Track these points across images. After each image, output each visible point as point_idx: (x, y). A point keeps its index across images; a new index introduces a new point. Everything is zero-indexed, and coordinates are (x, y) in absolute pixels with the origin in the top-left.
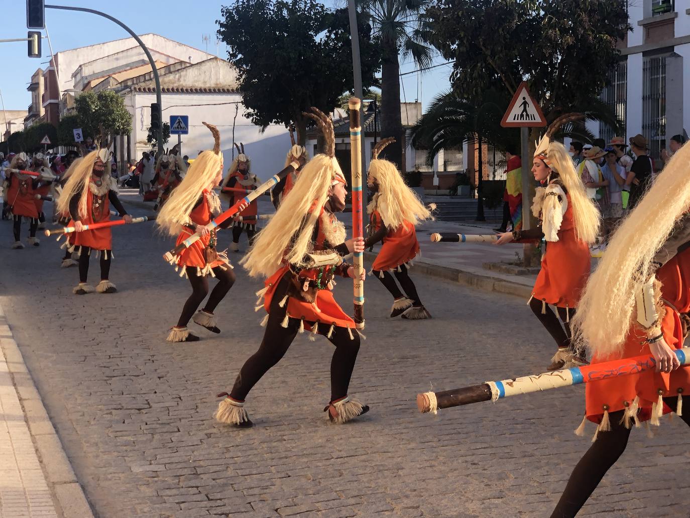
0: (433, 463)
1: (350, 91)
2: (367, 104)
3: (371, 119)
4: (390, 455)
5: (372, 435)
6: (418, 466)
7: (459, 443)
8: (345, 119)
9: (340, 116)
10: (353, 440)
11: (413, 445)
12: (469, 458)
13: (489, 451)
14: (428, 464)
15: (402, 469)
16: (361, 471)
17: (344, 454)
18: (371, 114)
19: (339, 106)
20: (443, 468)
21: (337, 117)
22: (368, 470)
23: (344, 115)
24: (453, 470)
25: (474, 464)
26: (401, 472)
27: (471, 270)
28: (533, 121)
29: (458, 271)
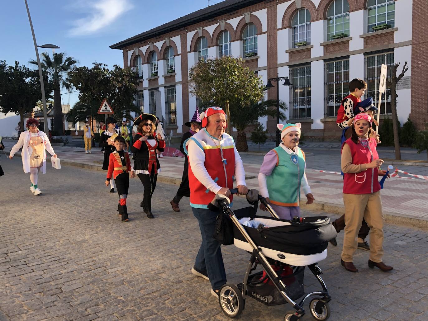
0: (74, 226)
1: (41, 100)
2: (49, 105)
3: (50, 110)
4: (59, 225)
5: (52, 219)
6: (69, 227)
7: (83, 219)
8: (40, 110)
9: (38, 110)
10: (45, 222)
11: (67, 221)
12: (87, 223)
13: (94, 220)
14: (72, 226)
15: (63, 229)
16: (49, 231)
17: (42, 226)
18: (50, 109)
19: (37, 106)
20: (77, 227)
21: (36, 110)
22: (51, 230)
23: (39, 109)
24: (81, 227)
25: (88, 225)
26: (62, 230)
27: (89, 164)
28: (109, 112)
29: (84, 164)
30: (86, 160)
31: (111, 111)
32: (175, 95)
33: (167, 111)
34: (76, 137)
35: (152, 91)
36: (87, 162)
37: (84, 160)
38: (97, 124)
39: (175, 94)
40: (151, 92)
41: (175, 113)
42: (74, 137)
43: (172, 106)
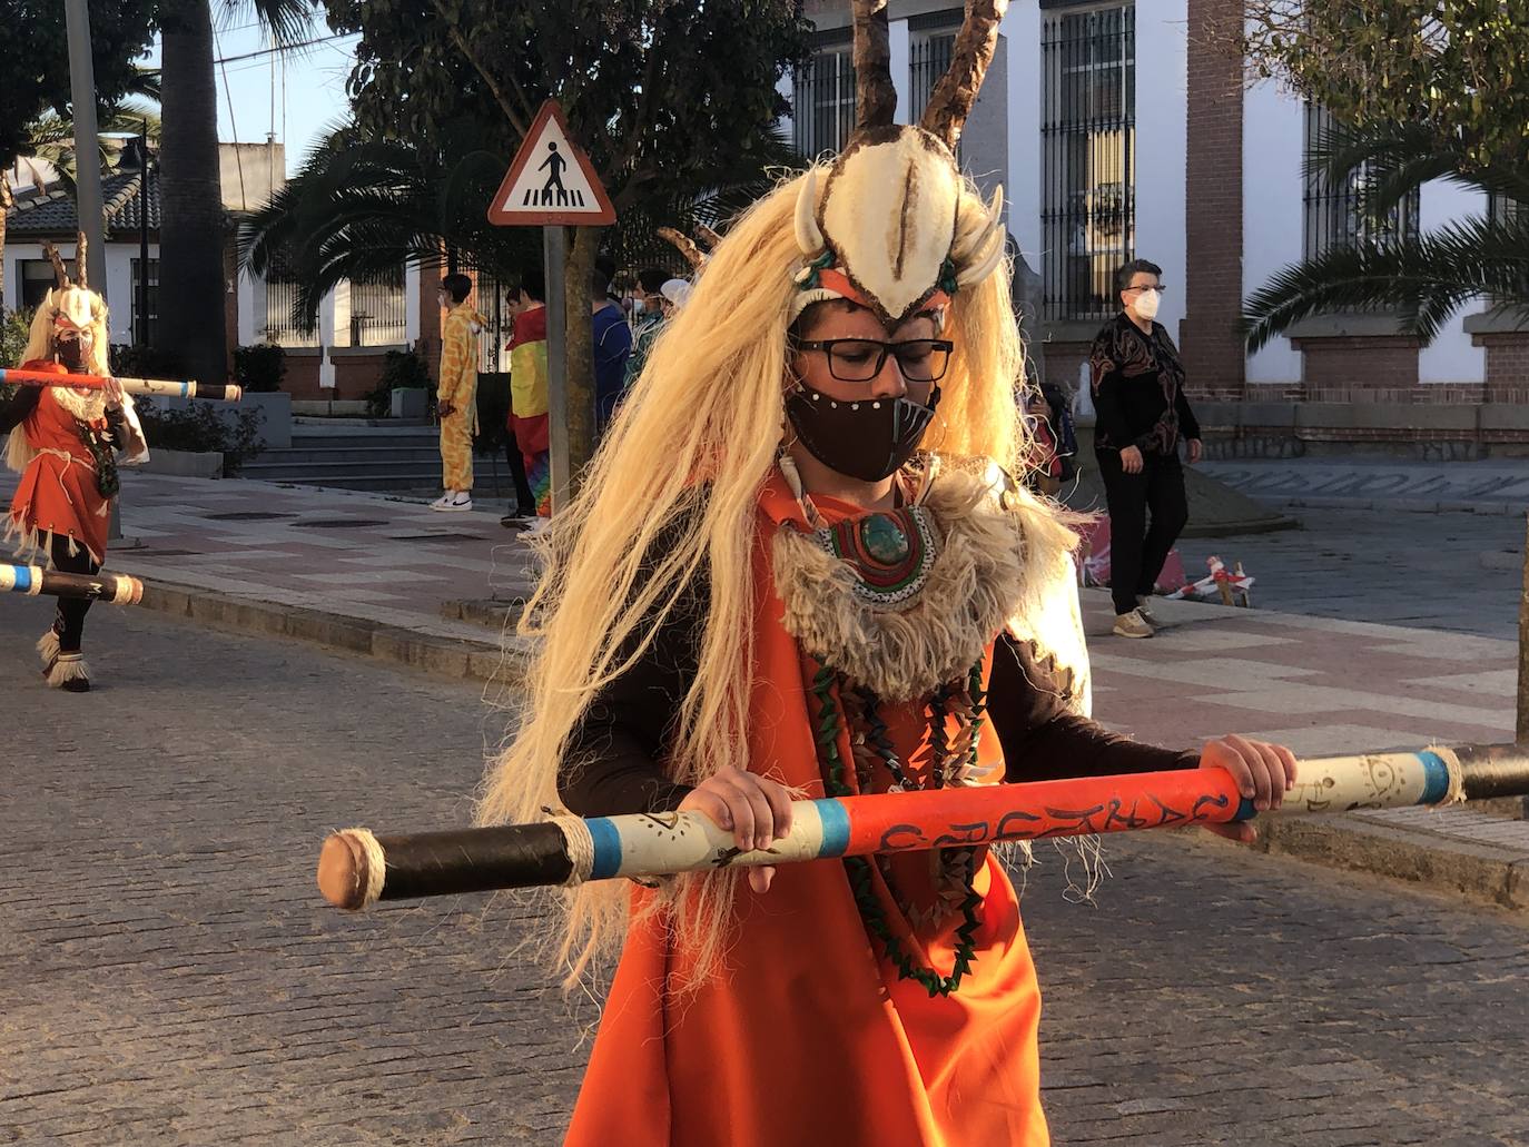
0: (266, 1098)
1: (61, 110)
2: (120, 145)
3: (133, 188)
4: (150, 1084)
5: (107, 1040)
6: (225, 1108)
7: (337, 1050)
8: (52, 187)
9: (37, 182)
10: (51, 1054)
11: (214, 1059)
12: (359, 1085)
13: (414, 1065)
14: (251, 1101)
15: (183, 1114)
16: (71, 1127)
17: (25, 1088)
18: (132, 176)
19: (30, 152)
20: (289, 1109)
21: (25, 183)
22: (89, 1123)
23: (49, 176)
24: (311, 1113)
25: (372, 1096)
26: (175, 1124)
27: (407, 620)
28: (578, 208)
29: (370, 625)
30: (388, 587)
31: (592, 205)
32: (1131, 71)
33: (1059, 202)
34: (321, 406)
35: (937, 32)
36: (393, 605)
37: (375, 587)
38: (492, 302)
39: (1131, 55)
40: (933, 39)
41: (1117, 216)
42: (303, 405)
43: (1105, 154)
